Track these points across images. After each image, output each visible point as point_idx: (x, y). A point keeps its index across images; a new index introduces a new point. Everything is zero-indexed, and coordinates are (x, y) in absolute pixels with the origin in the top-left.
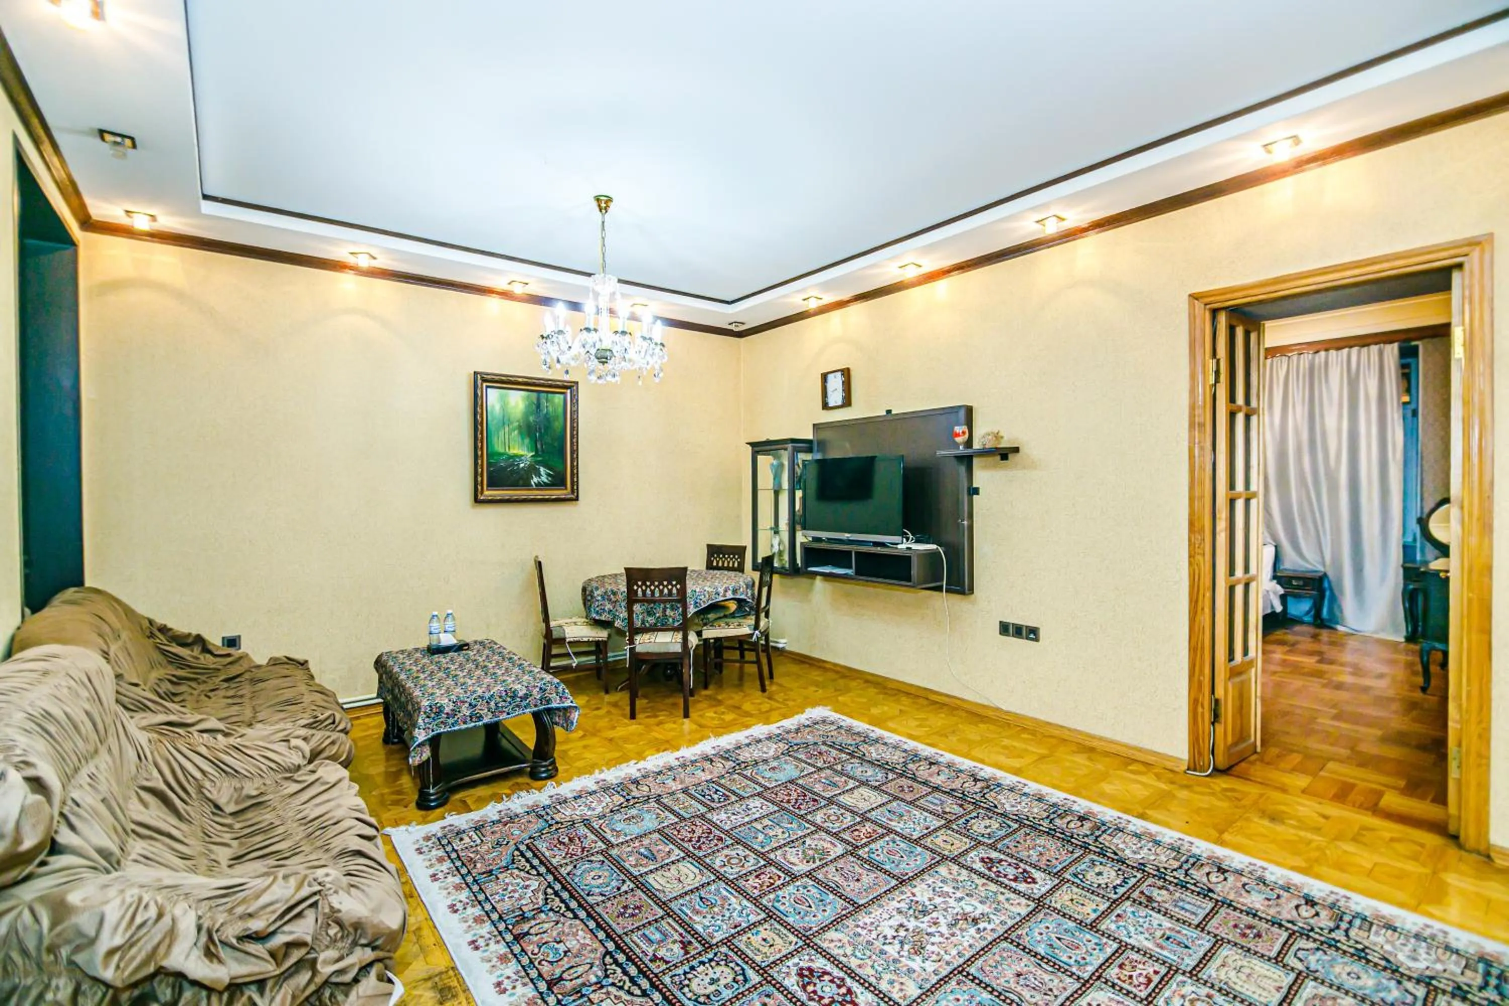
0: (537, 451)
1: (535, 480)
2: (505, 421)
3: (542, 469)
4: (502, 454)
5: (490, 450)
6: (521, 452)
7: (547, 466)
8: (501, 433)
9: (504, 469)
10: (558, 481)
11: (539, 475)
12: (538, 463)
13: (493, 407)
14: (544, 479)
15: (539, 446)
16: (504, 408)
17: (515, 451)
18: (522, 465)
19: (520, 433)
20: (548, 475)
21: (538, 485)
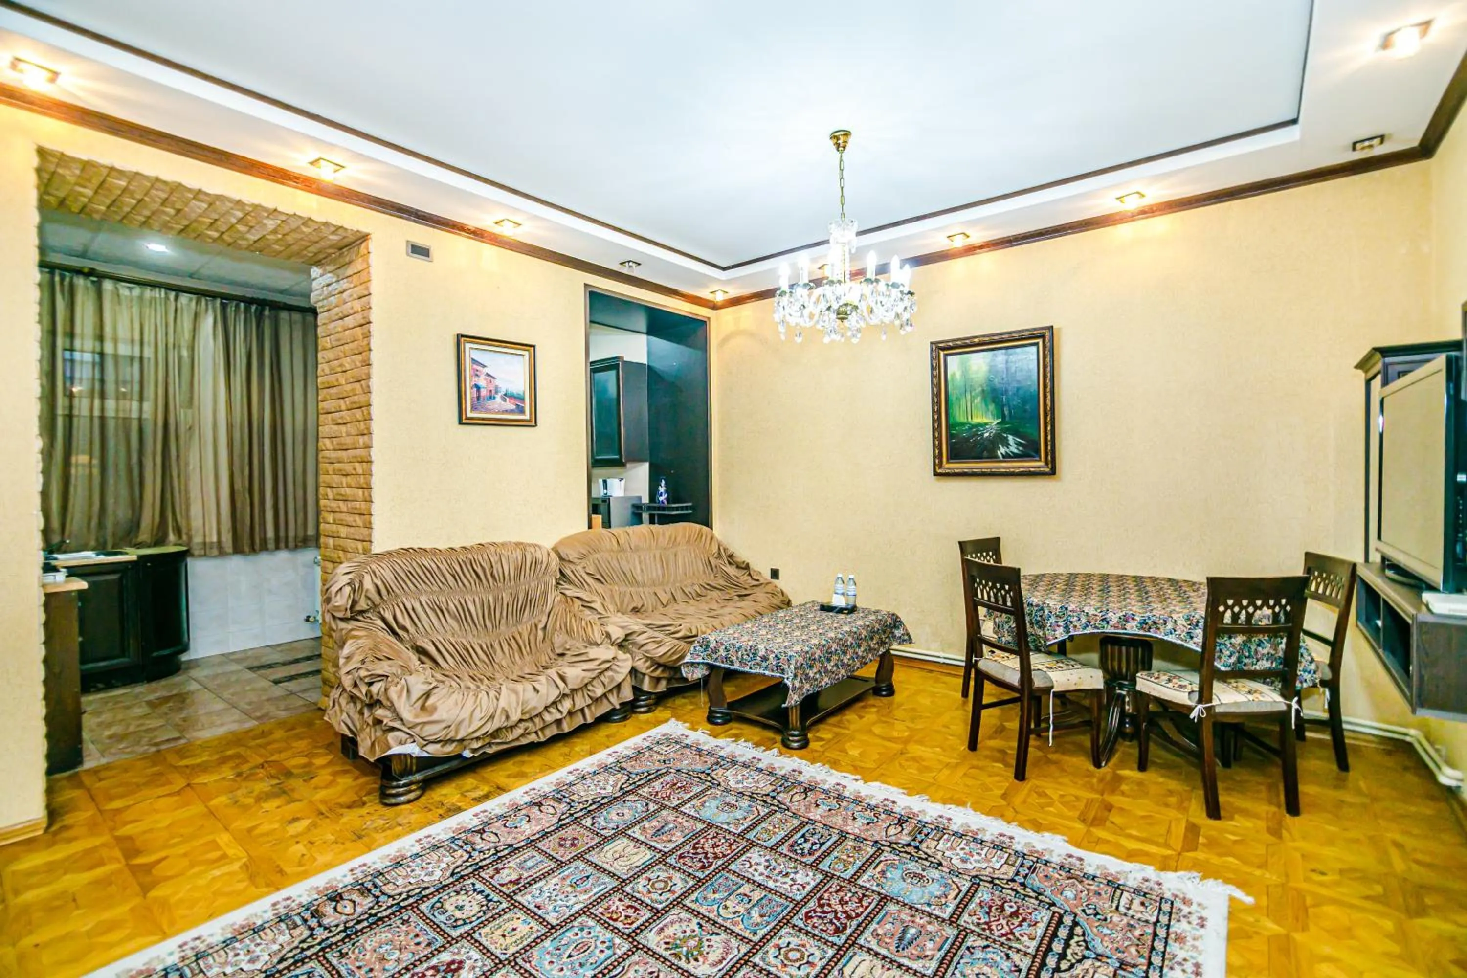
0: (1004, 417)
1: (1002, 450)
2: (967, 388)
3: (1010, 438)
4: (963, 424)
5: (951, 421)
6: (985, 420)
7: (1016, 434)
8: (963, 402)
9: (967, 440)
10: (1030, 450)
11: (1007, 445)
12: (1008, 431)
13: (954, 375)
14: (1013, 449)
15: (1006, 412)
16: (965, 373)
17: (977, 420)
18: (986, 435)
19: (984, 398)
20: (1019, 444)
21: (1007, 456)
